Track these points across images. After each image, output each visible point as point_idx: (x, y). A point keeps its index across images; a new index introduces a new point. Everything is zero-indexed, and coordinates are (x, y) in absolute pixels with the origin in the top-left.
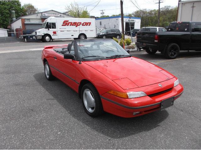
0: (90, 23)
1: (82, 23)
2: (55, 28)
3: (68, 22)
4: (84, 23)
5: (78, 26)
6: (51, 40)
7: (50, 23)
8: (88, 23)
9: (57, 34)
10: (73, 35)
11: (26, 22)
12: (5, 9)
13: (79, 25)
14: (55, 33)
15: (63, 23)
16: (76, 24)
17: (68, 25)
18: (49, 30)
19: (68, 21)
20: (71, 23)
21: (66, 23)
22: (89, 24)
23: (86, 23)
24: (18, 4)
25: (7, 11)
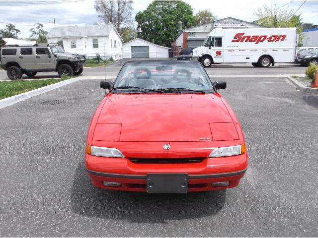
0: (284, 37)
1: (269, 37)
2: (221, 46)
3: (243, 36)
4: (272, 37)
5: (260, 43)
6: (212, 65)
7: (213, 38)
8: (280, 36)
9: (222, 55)
10: (248, 58)
11: (190, 37)
12: (172, 19)
13: (262, 41)
14: (219, 53)
15: (234, 38)
16: (256, 39)
17: (242, 41)
18: (210, 48)
19: (242, 34)
20: (248, 37)
21: (239, 38)
22: (282, 37)
23: (276, 37)
24: (188, 11)
25: (173, 23)
